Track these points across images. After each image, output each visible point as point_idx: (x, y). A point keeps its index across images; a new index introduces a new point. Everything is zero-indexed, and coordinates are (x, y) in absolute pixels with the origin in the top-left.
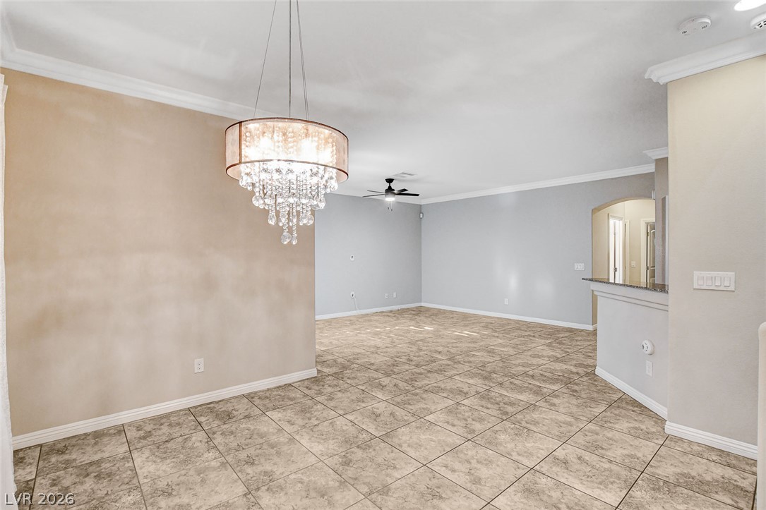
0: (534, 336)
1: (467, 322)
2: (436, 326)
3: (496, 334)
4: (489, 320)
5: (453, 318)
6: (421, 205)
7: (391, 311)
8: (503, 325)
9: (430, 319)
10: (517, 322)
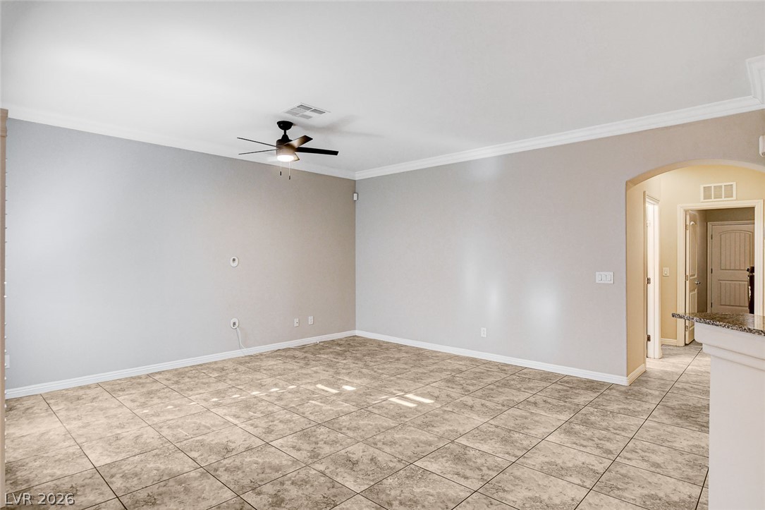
0: (535, 404)
1: (421, 370)
2: (365, 381)
3: (469, 400)
4: (457, 365)
5: (398, 359)
6: (355, 181)
7: (302, 348)
8: (479, 376)
9: (361, 364)
10: (502, 368)
